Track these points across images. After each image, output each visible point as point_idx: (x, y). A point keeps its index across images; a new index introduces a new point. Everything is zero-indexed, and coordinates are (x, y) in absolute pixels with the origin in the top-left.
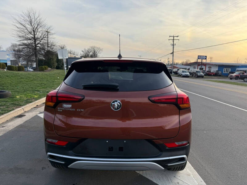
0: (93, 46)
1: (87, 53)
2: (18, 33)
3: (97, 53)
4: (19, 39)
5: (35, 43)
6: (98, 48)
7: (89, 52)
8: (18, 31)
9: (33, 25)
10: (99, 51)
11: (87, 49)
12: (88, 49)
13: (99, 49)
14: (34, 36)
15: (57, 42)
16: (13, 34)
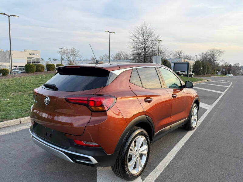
0: (212, 49)
1: (204, 57)
2: (133, 45)
3: (217, 56)
4: (134, 50)
5: (145, 52)
6: (218, 50)
7: (207, 55)
8: (133, 43)
9: (144, 36)
10: (220, 54)
11: (205, 53)
12: (207, 53)
13: (220, 51)
14: (145, 46)
15: (166, 49)
16: (129, 46)
